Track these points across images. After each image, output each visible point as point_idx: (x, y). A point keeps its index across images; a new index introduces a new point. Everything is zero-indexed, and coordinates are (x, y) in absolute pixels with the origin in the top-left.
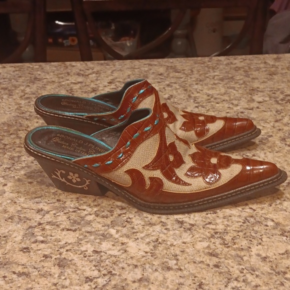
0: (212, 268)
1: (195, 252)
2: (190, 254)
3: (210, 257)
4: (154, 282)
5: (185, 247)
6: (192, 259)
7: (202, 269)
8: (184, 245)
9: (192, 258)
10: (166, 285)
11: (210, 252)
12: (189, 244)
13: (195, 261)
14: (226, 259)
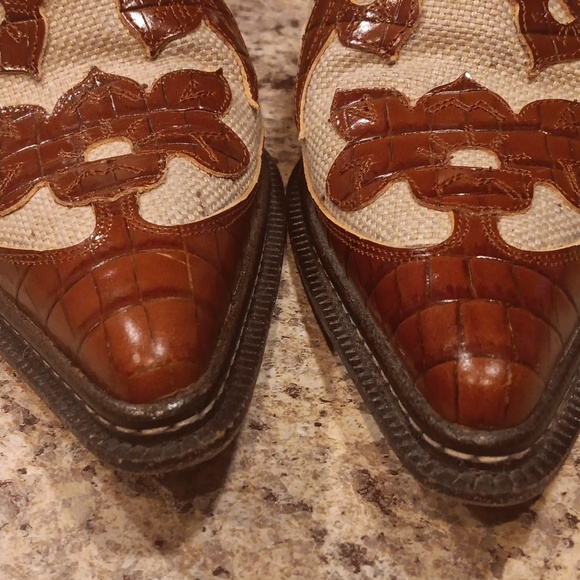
0: (324, 559)
1: (307, 448)
2: (279, 448)
3: (356, 499)
4: (34, 524)
5: (280, 411)
6: (272, 478)
7: (278, 542)
8: (285, 398)
9: (276, 471)
10: (73, 558)
11: (374, 473)
12: (307, 405)
13: (276, 490)
14: (420, 538)
